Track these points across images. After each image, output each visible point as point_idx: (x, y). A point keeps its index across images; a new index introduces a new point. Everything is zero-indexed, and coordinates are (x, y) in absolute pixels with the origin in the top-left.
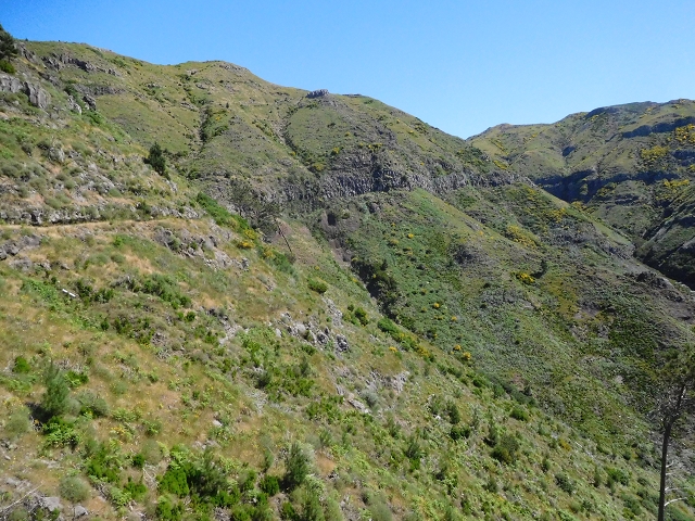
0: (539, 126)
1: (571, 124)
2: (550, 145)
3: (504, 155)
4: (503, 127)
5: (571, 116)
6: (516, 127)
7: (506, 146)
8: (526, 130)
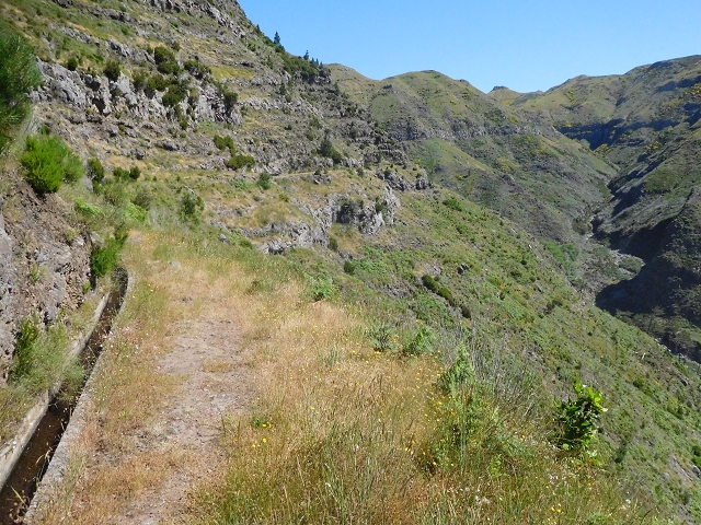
0: (610, 77)
1: (634, 75)
2: (607, 96)
3: (569, 106)
4: (580, 78)
5: (636, 68)
6: (590, 78)
7: (575, 97)
8: (596, 81)
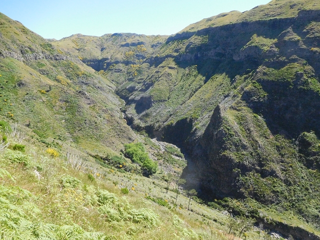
0: (94, 37)
1: (106, 38)
2: (96, 46)
3: (77, 48)
4: (78, 35)
5: (106, 35)
6: (84, 36)
7: (78, 44)
8: (88, 38)
